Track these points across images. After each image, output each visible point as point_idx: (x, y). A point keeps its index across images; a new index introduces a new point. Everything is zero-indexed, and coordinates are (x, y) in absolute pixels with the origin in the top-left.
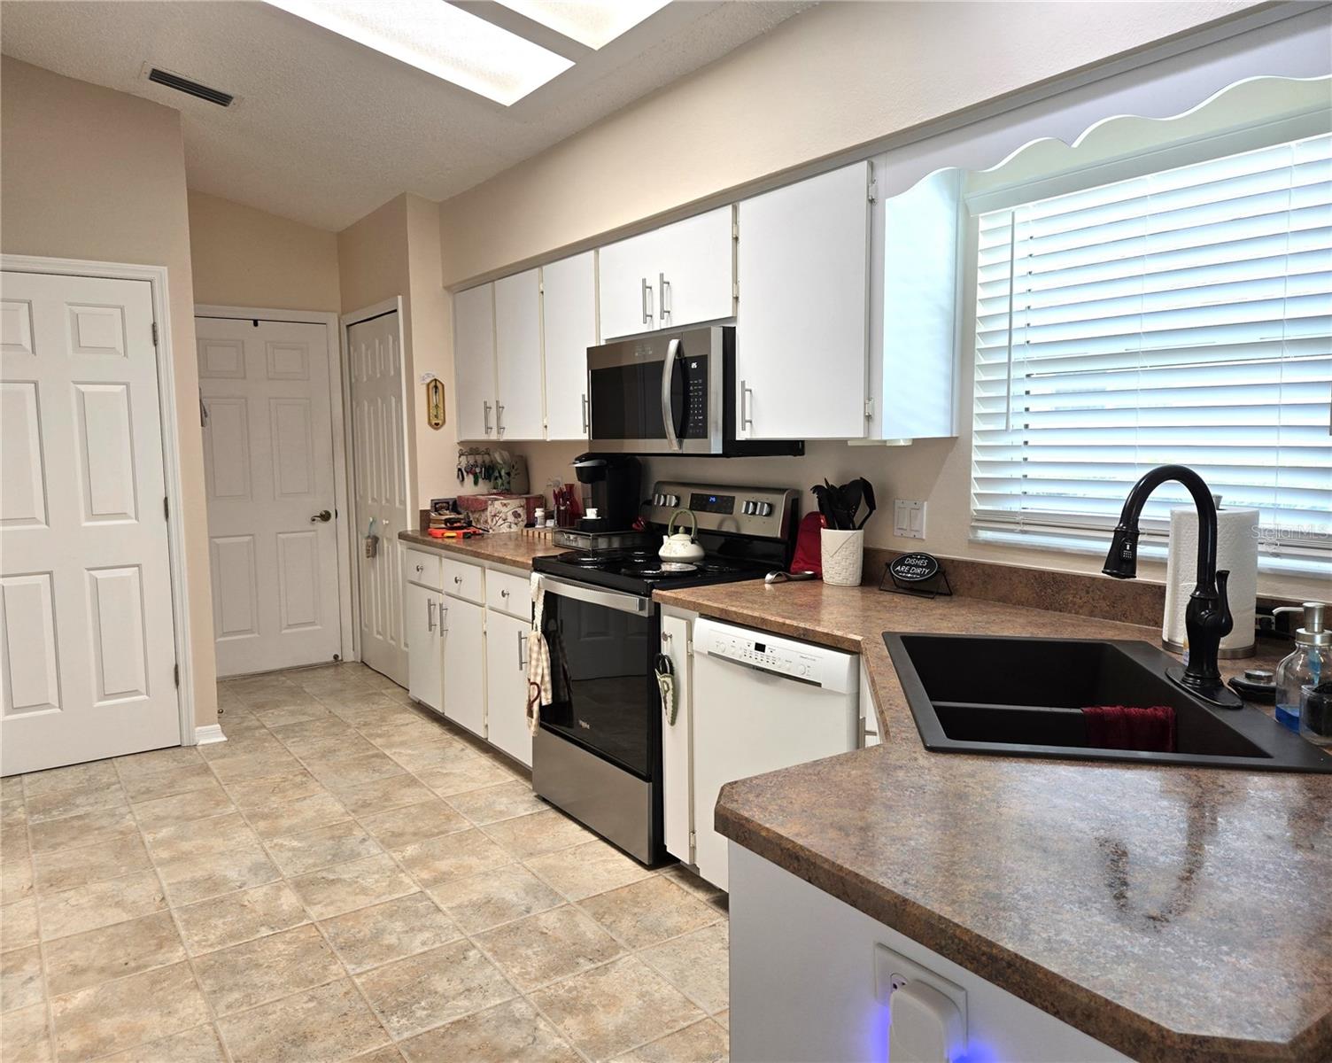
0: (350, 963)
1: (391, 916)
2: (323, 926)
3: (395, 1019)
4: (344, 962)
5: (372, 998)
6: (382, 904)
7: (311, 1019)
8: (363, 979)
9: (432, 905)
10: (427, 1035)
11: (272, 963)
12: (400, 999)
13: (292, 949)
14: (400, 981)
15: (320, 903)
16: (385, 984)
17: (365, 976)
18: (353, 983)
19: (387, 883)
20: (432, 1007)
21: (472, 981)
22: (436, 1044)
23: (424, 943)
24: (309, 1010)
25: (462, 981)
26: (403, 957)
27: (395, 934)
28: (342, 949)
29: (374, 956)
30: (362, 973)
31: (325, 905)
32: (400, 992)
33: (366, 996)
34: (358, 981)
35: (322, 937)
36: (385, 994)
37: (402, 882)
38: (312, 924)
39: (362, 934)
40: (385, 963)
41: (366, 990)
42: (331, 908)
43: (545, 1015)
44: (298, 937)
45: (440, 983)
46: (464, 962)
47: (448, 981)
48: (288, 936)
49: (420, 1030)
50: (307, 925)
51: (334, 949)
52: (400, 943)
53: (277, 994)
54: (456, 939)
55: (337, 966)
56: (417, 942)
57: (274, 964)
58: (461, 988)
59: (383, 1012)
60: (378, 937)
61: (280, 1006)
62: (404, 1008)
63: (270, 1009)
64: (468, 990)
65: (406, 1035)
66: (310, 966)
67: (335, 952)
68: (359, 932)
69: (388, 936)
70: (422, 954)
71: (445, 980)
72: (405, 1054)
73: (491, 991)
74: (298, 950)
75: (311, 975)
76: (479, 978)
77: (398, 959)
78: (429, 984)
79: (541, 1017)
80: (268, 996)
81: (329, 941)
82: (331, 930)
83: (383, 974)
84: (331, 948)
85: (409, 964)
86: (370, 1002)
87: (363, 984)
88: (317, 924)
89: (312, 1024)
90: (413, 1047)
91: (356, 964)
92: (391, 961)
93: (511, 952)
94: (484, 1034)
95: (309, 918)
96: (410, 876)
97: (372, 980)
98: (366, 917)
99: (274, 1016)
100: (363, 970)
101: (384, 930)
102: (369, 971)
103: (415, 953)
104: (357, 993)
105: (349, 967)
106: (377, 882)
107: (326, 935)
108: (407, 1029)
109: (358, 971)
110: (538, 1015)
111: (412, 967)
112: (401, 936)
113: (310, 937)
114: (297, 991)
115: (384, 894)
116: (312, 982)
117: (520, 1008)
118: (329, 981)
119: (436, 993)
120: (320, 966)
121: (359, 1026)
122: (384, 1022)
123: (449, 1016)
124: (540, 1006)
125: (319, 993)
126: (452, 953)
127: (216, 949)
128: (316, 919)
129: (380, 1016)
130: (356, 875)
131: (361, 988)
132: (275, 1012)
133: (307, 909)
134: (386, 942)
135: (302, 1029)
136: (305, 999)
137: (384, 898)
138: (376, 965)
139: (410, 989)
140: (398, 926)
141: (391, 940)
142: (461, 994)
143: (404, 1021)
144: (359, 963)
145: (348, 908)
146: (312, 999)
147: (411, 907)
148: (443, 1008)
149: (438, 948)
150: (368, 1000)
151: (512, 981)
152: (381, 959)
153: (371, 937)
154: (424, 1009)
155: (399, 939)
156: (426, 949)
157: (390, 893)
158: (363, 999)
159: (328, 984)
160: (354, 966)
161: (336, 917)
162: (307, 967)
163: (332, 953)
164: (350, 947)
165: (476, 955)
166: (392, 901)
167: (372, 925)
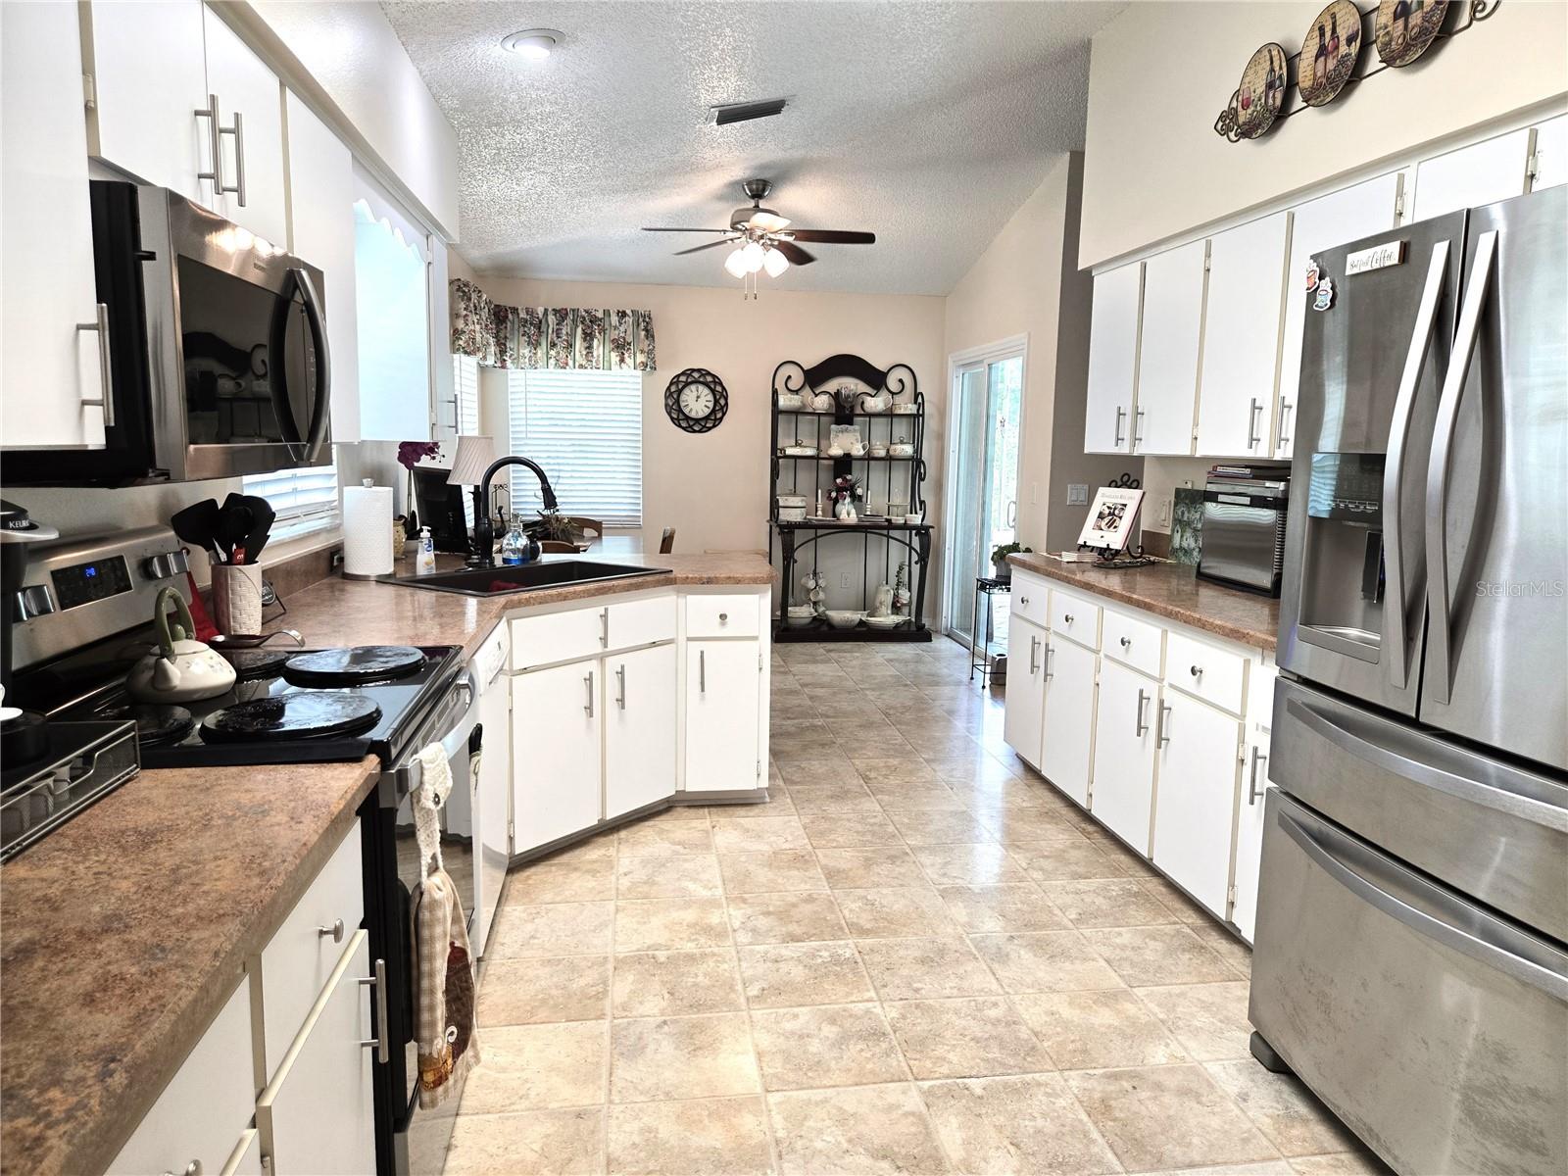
0: (877, 1015)
1: (818, 1064)
2: (903, 1072)
3: (847, 955)
4: (883, 1018)
5: (863, 976)
6: (825, 1087)
7: (918, 973)
8: (867, 995)
9: (764, 1065)
10: (826, 938)
11: (961, 1040)
12: (839, 969)
13: (940, 1051)
14: (833, 984)
15: (906, 1115)
16: (848, 984)
17: (865, 998)
18: (877, 993)
19: (807, 1124)
20: (814, 956)
21: (769, 968)
22: (822, 931)
23: (796, 1016)
24: (920, 982)
25: (777, 971)
26: (823, 1007)
27: (822, 1036)
28: (884, 1034)
29: (851, 1016)
30: (868, 1001)
31: (898, 1107)
32: (837, 975)
33: (867, 978)
34: (872, 994)
35: (905, 1056)
36: (850, 976)
37: (785, 1119)
38: (916, 1079)
39: (859, 1047)
40: (840, 1006)
41: (866, 985)
42: (891, 1099)
43: (729, 929)
44: (934, 1063)
45: (798, 973)
46: (766, 986)
47: (790, 973)
48: (945, 1070)
49: (830, 943)
50: (923, 1079)
51: (892, 1036)
52: (821, 1023)
53: (949, 1003)
54: (758, 1012)
55: (891, 1016)
56: (802, 1020)
57: (958, 1037)
58: (781, 965)
59: (856, 962)
60: (842, 1037)
61: (947, 992)
62: (836, 960)
63: (955, 991)
64: (777, 961)
65: (842, 942)
66: (919, 1024)
67: (891, 1032)
68: (862, 1050)
69: (831, 1036)
70: (803, 1006)
71: (792, 975)
72: (847, 931)
73: (759, 956)
74: (933, 1047)
75: (918, 1013)
76: (761, 968)
77: (828, 1006)
78: (807, 975)
79: (732, 926)
80: (959, 1004)
81: (898, 1048)
82: (895, 1063)
83: (848, 994)
84: (896, 1038)
85: (819, 999)
86: (865, 973)
87: (868, 990)
88: (910, 1077)
89: (917, 970)
90: (840, 933)
91: (871, 1012)
92: (836, 1006)
93: (717, 984)
94: (784, 929)
95: (920, 1089)
96: (771, 1127)
97: (859, 991)
98: (849, 1070)
99: (951, 984)
100: (866, 1004)
101: (833, 1045)
102: (861, 1002)
103: (808, 1008)
104: (875, 983)
105: (878, 1010)
106: (820, 1132)
107: (901, 1058)
108: (839, 946)
109: (870, 1005)
110: (734, 931)
111: (817, 994)
112: (816, 1032)
113: (920, 1060)
114: (931, 1002)
115: (817, 1104)
116: (917, 1006)
117: (743, 938)
118: (902, 1002)
119: (805, 966)
120: (908, 1020)
121: (877, 958)
122: (857, 955)
123: (803, 947)
124: (728, 936)
125: (910, 994)
126: (773, 998)
127: (1030, 1076)
128: (911, 1084)
129: (859, 960)
130: (848, 1159)
131: (871, 987)
132: (951, 988)
133: (923, 1109)
134: (835, 1029)
135: (925, 968)
136: (923, 992)
137: (817, 1095)
138: (853, 1005)
139: (826, 975)
140: (815, 1046)
141: (830, 1031)
142: (785, 960)
143: (840, 952)
144: (868, 1012)
145: (869, 1092)
146: (917, 990)
147: (792, 1070)
148: (805, 953)
149: (783, 1007)
150: (867, 975)
151: (735, 959)
152: (844, 1011)
153: (850, 1040)
154: (821, 956)
155: (820, 1029)
156: (796, 1010)
157: (809, 1102)
158: (871, 977)
159: (901, 999)
160: (874, 1010)
161: (886, 1082)
162: (923, 1025)
163: (895, 1032)
164: (874, 1034)
165: (751, 990)
166: (812, 1088)
167: (845, 1057)
